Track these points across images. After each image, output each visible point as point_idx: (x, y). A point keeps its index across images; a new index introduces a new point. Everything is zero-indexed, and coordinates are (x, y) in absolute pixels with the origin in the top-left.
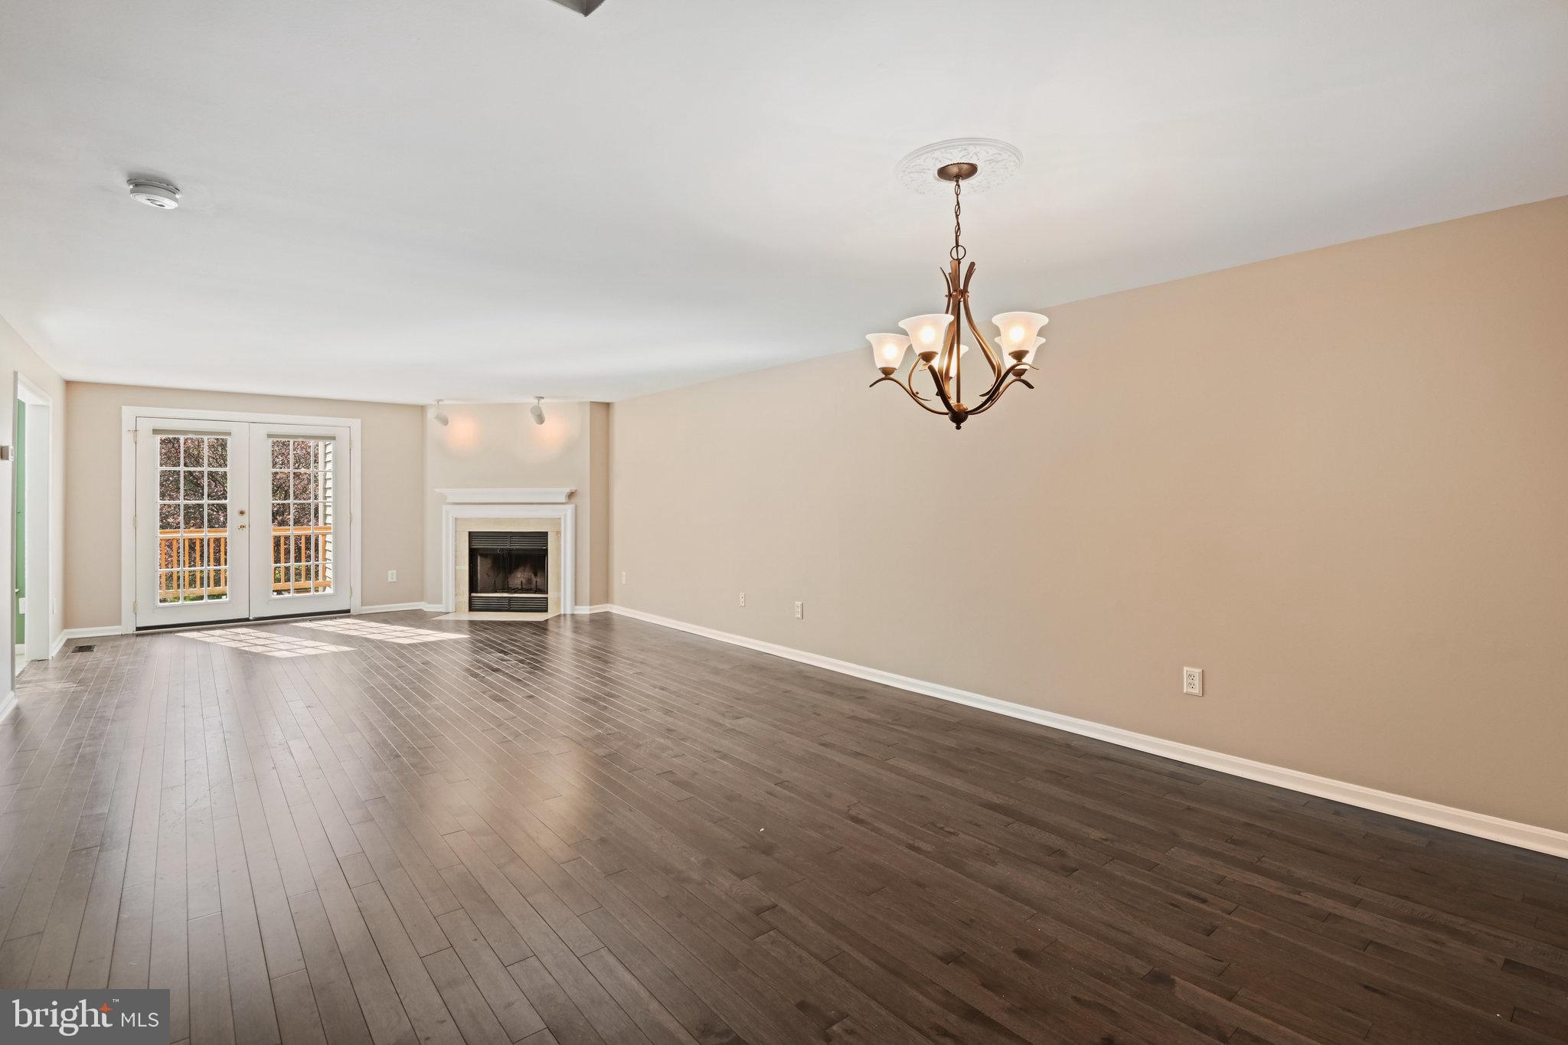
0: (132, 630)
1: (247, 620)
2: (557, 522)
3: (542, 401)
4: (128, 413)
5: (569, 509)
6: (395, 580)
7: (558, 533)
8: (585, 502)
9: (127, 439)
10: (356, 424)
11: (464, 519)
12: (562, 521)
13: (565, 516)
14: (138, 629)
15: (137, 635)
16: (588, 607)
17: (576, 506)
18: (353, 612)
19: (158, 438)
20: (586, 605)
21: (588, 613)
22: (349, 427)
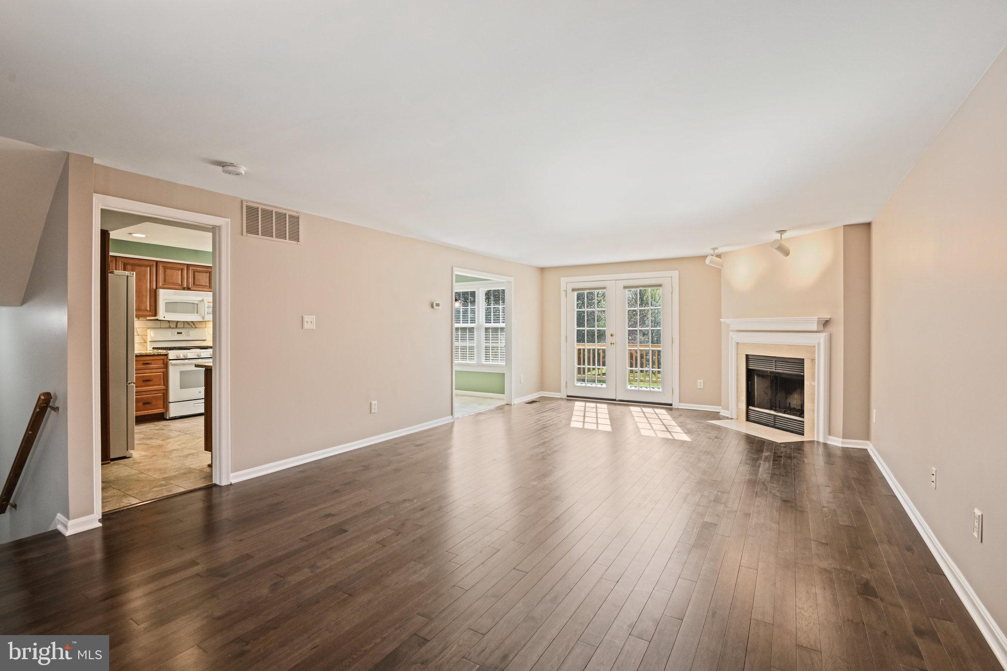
0: (565, 397)
1: (615, 400)
2: (811, 349)
3: (785, 236)
4: (563, 280)
5: (822, 338)
6: (702, 387)
7: (813, 360)
8: (838, 330)
9: (563, 294)
10: (675, 274)
11: (744, 344)
12: (817, 348)
13: (819, 344)
14: (568, 396)
15: (568, 400)
16: (841, 440)
17: (830, 335)
18: (674, 406)
19: (575, 293)
20: (838, 437)
21: (840, 445)
22: (670, 278)
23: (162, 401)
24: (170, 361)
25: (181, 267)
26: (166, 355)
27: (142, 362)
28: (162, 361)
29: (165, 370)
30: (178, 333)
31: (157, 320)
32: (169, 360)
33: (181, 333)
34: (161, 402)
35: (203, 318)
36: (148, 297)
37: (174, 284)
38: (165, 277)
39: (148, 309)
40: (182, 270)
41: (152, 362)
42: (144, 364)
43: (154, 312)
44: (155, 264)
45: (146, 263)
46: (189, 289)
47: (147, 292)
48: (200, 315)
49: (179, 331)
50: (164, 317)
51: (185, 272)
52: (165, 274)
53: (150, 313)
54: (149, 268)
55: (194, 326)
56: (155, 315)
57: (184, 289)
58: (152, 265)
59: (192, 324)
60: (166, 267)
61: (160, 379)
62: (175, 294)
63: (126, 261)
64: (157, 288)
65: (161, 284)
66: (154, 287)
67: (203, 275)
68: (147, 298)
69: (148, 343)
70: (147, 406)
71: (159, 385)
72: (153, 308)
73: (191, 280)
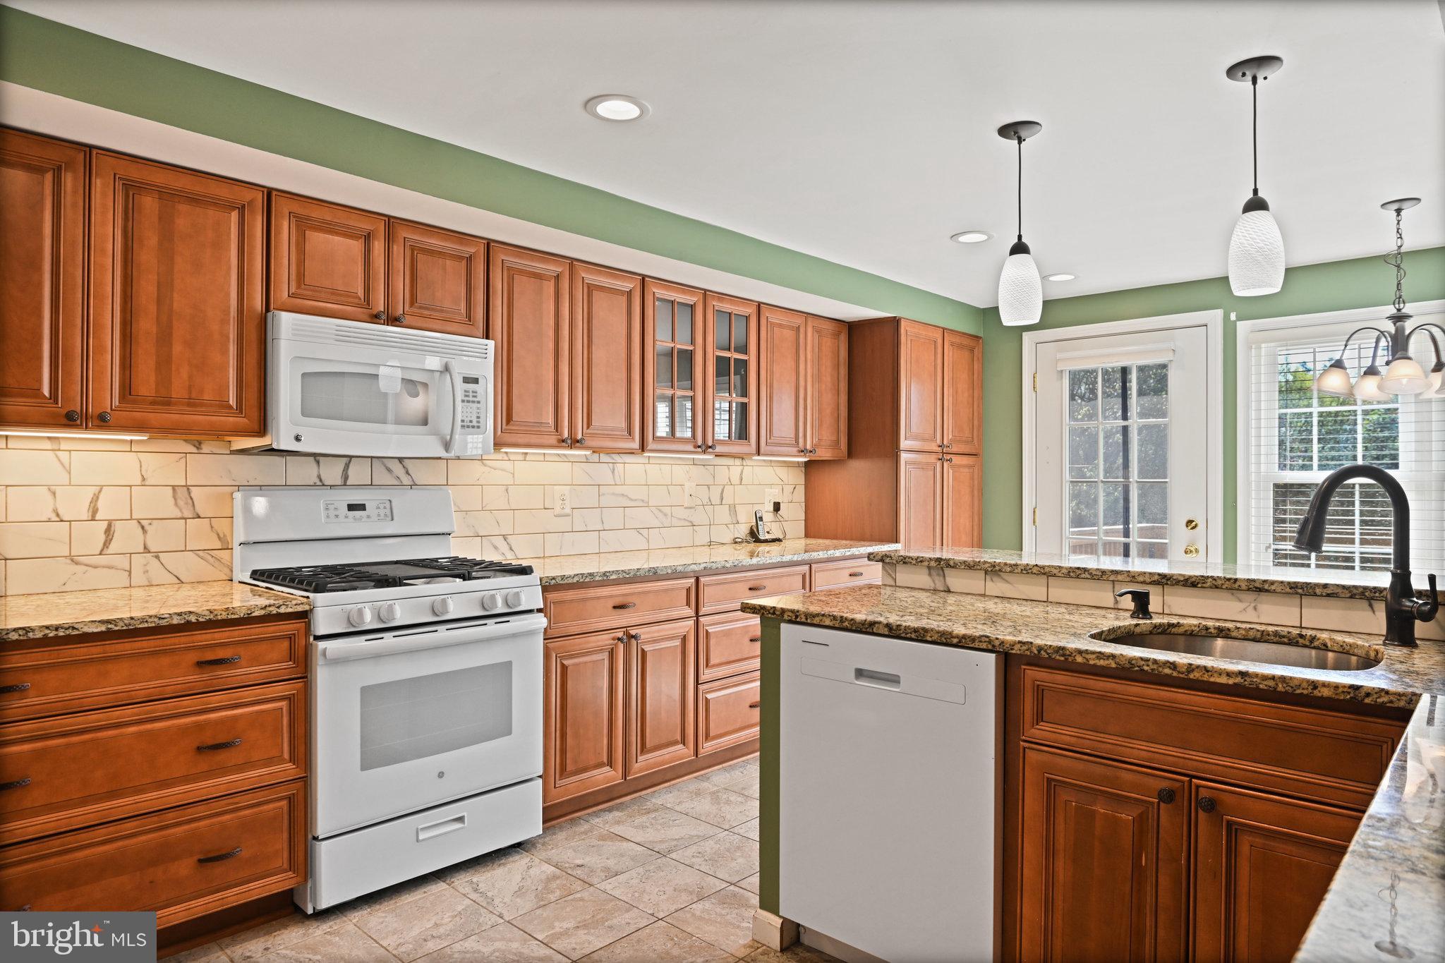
23: (285, 835)
24: (322, 645)
25: (366, 226)
26: (304, 616)
27: (194, 657)
28: (286, 644)
29: (299, 685)
30: (352, 507)
31: (271, 451)
32: (318, 638)
33: (361, 507)
34: (281, 842)
35: (447, 446)
36: (232, 349)
37: (335, 295)
38: (301, 262)
39: (232, 401)
40: (368, 238)
41: (242, 651)
42: (201, 664)
43: (255, 414)
44: (259, 198)
45: (223, 192)
46: (394, 321)
47: (224, 322)
48: (436, 433)
49: (356, 498)
50: (298, 439)
51: (378, 247)
52: (301, 251)
53: (242, 421)
54: (234, 215)
55: (406, 481)
56: (262, 428)
57: (375, 318)
58: (251, 202)
59: (397, 468)
60: (308, 218)
61: (277, 730)
62: (342, 338)
63: (135, 173)
64: (268, 310)
65: (282, 292)
66: (258, 303)
67: (444, 269)
68: (225, 352)
69: (237, 550)
70: (218, 870)
71: (269, 762)
72: (251, 396)
73: (401, 285)
